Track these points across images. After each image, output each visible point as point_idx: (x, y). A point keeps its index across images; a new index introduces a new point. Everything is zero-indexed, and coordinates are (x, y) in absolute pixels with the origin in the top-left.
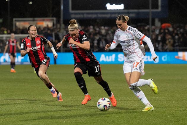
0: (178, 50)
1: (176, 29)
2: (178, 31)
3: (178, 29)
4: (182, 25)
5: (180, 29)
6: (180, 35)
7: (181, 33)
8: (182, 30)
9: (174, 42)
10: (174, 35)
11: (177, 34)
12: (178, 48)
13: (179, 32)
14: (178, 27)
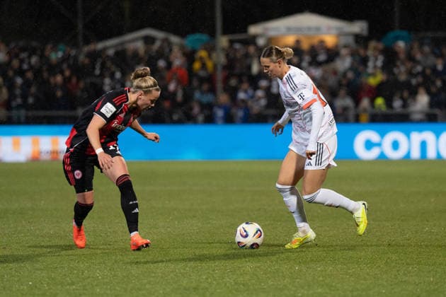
0: (23, 119)
1: (17, 56)
2: (22, 61)
3: (24, 55)
4: (34, 44)
5: (30, 57)
6: (30, 75)
7: (31, 67)
8: (34, 60)
9: (12, 96)
10: (11, 73)
11: (21, 73)
12: (23, 113)
13: (25, 67)
14: (23, 50)
